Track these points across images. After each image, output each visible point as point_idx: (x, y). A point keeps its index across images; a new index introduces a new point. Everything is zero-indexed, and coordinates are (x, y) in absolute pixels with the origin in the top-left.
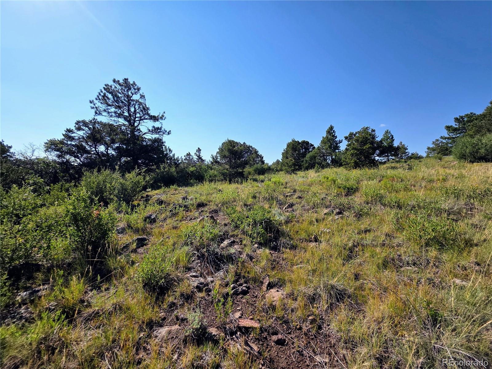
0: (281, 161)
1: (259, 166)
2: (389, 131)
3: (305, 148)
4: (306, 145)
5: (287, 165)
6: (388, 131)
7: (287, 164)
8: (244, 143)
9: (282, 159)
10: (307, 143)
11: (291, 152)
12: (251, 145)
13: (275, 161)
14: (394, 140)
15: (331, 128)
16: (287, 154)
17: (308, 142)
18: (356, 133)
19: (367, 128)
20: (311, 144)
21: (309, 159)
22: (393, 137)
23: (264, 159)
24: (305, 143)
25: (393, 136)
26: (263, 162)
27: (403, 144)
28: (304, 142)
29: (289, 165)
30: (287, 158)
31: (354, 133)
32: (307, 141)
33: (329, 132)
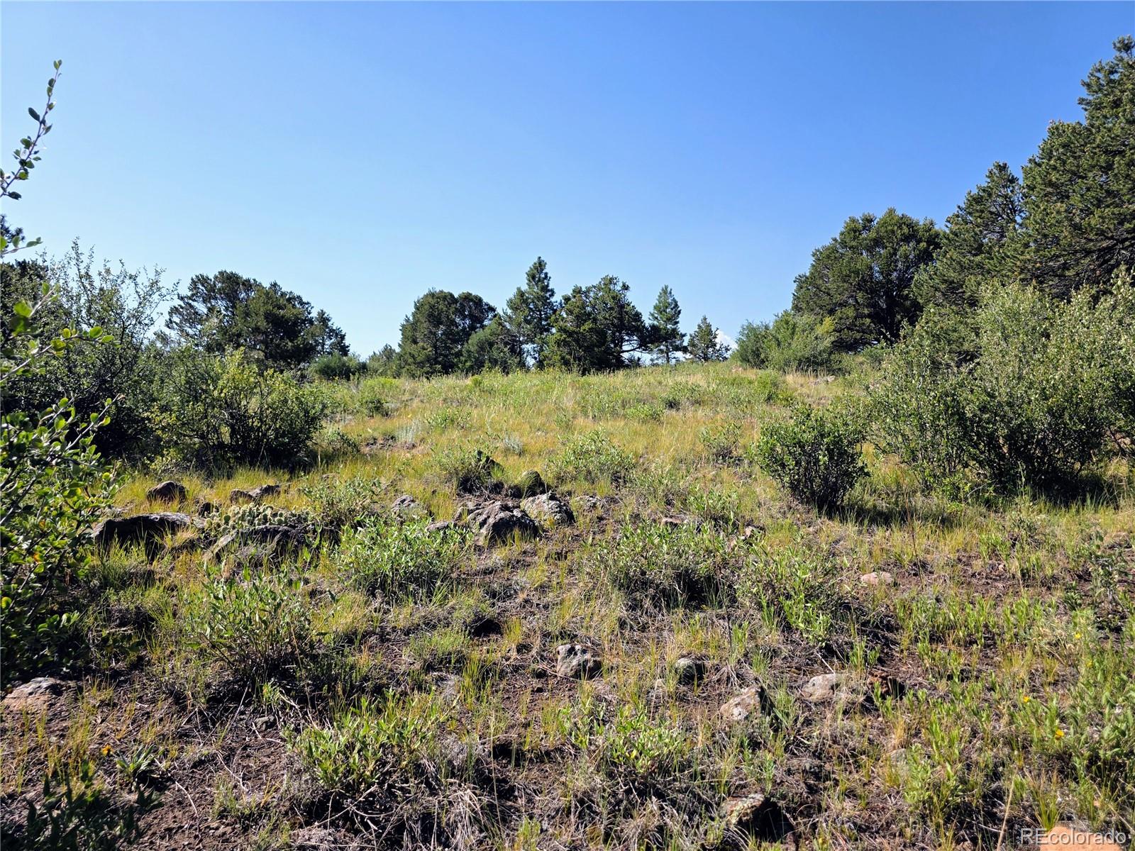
0: (398, 350)
1: (334, 361)
2: (669, 290)
3: (471, 316)
4: (474, 308)
5: (410, 360)
6: (666, 287)
7: (413, 357)
8: (275, 285)
9: (400, 345)
10: (478, 301)
11: (425, 325)
12: (296, 293)
13: (379, 349)
14: (679, 312)
15: (540, 265)
16: (415, 330)
17: (480, 300)
18: (589, 290)
19: (611, 279)
20: (487, 305)
21: (476, 347)
22: (676, 305)
23: (347, 342)
24: (472, 300)
25: (676, 302)
26: (344, 350)
27: (708, 321)
28: (467, 298)
29: (418, 360)
30: (415, 342)
31: (584, 289)
32: (476, 297)
33: (534, 277)
